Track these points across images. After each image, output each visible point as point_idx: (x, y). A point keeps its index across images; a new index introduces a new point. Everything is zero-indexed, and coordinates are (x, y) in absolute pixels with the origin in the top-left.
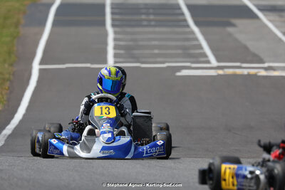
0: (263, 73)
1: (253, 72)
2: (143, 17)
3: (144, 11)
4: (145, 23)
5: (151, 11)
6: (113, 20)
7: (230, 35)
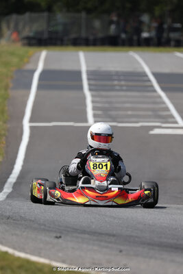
2: (116, 83)
3: (115, 77)
4: (117, 88)
5: (122, 77)
6: (89, 85)
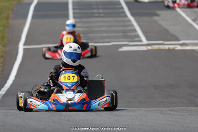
0: (179, 48)
1: (172, 47)
3: (95, 7)
4: (96, 15)
5: (101, 7)
6: (74, 13)
7: (155, 22)
